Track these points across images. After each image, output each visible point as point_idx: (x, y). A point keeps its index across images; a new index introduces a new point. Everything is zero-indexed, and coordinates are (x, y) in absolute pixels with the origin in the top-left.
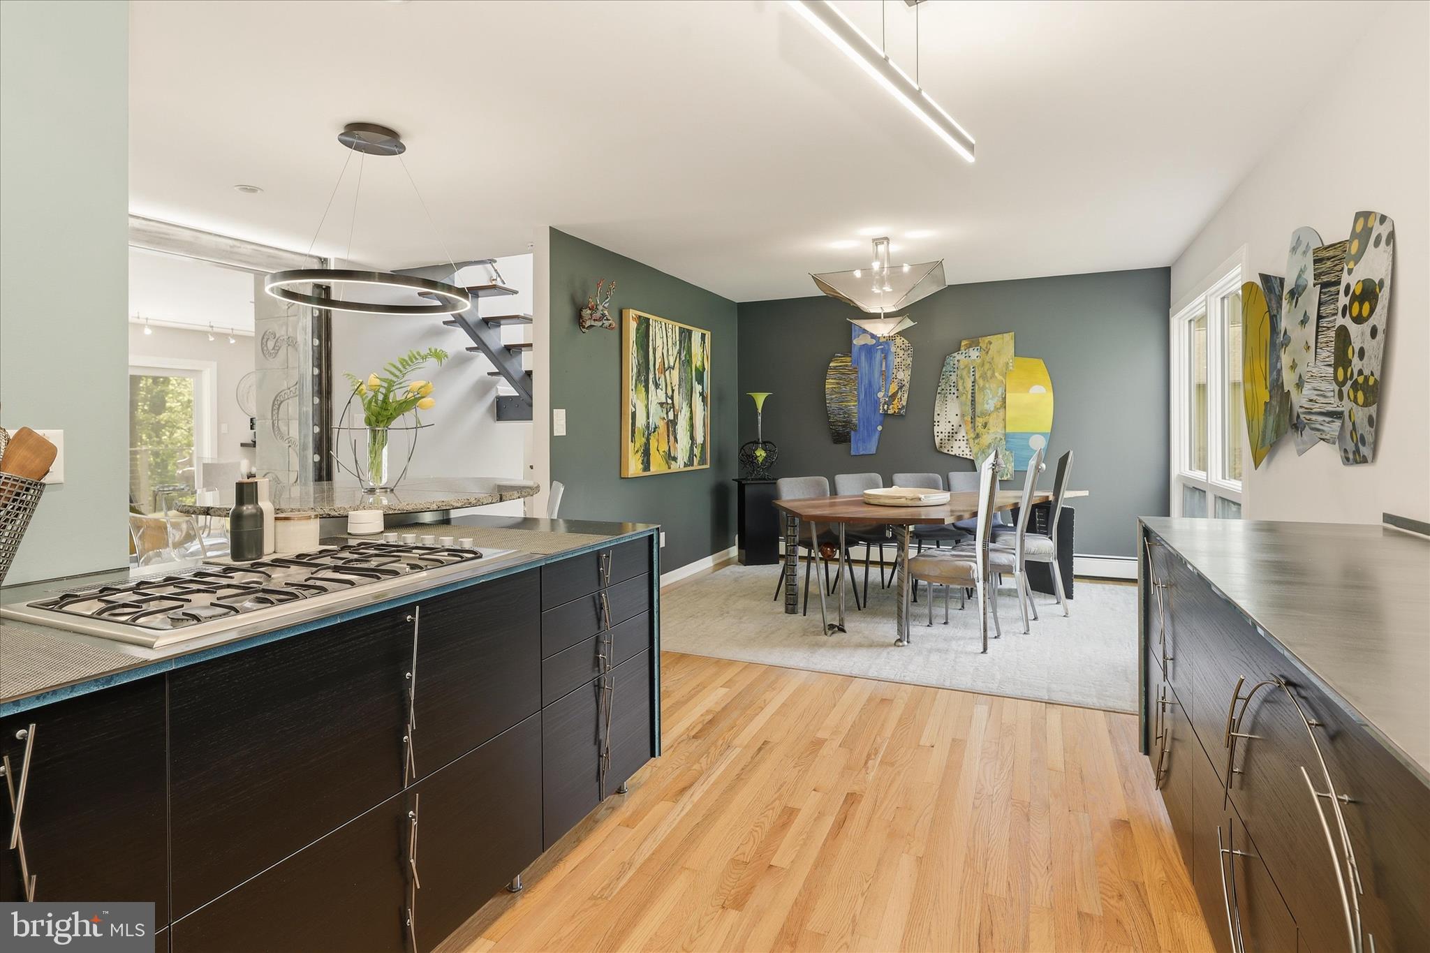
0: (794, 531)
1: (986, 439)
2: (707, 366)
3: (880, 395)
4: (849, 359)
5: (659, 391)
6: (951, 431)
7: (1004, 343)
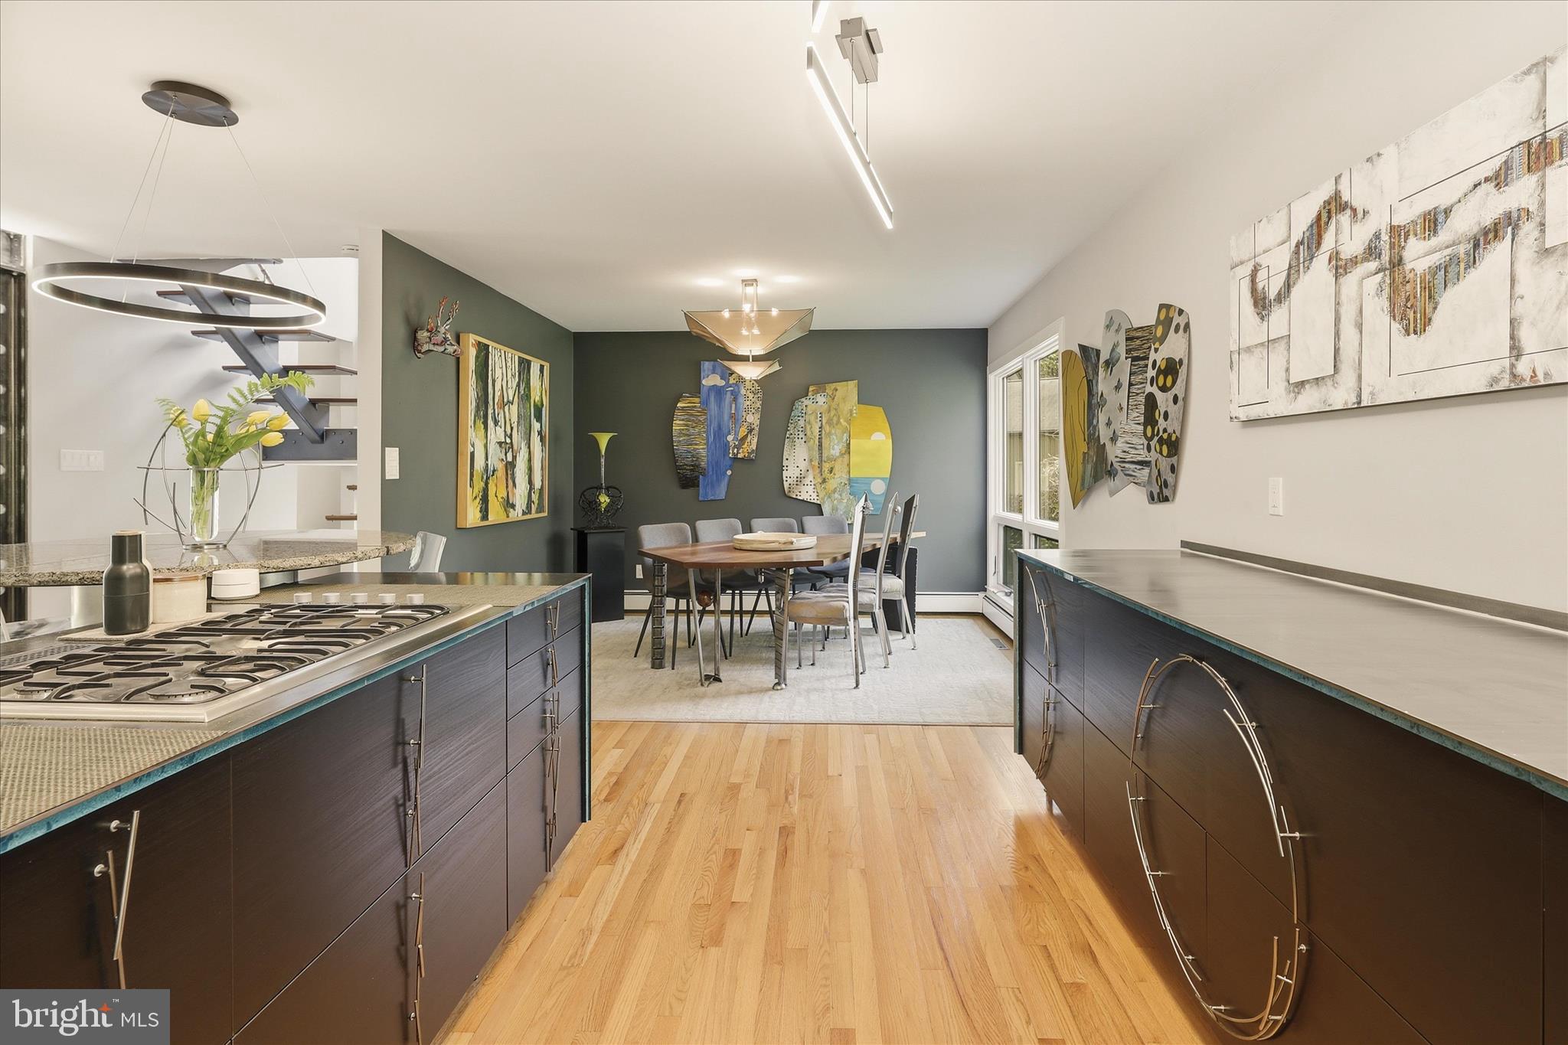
0: (662, 580)
1: (832, 484)
2: (546, 402)
3: (730, 438)
4: (697, 400)
5: (498, 428)
6: (799, 476)
7: (848, 391)
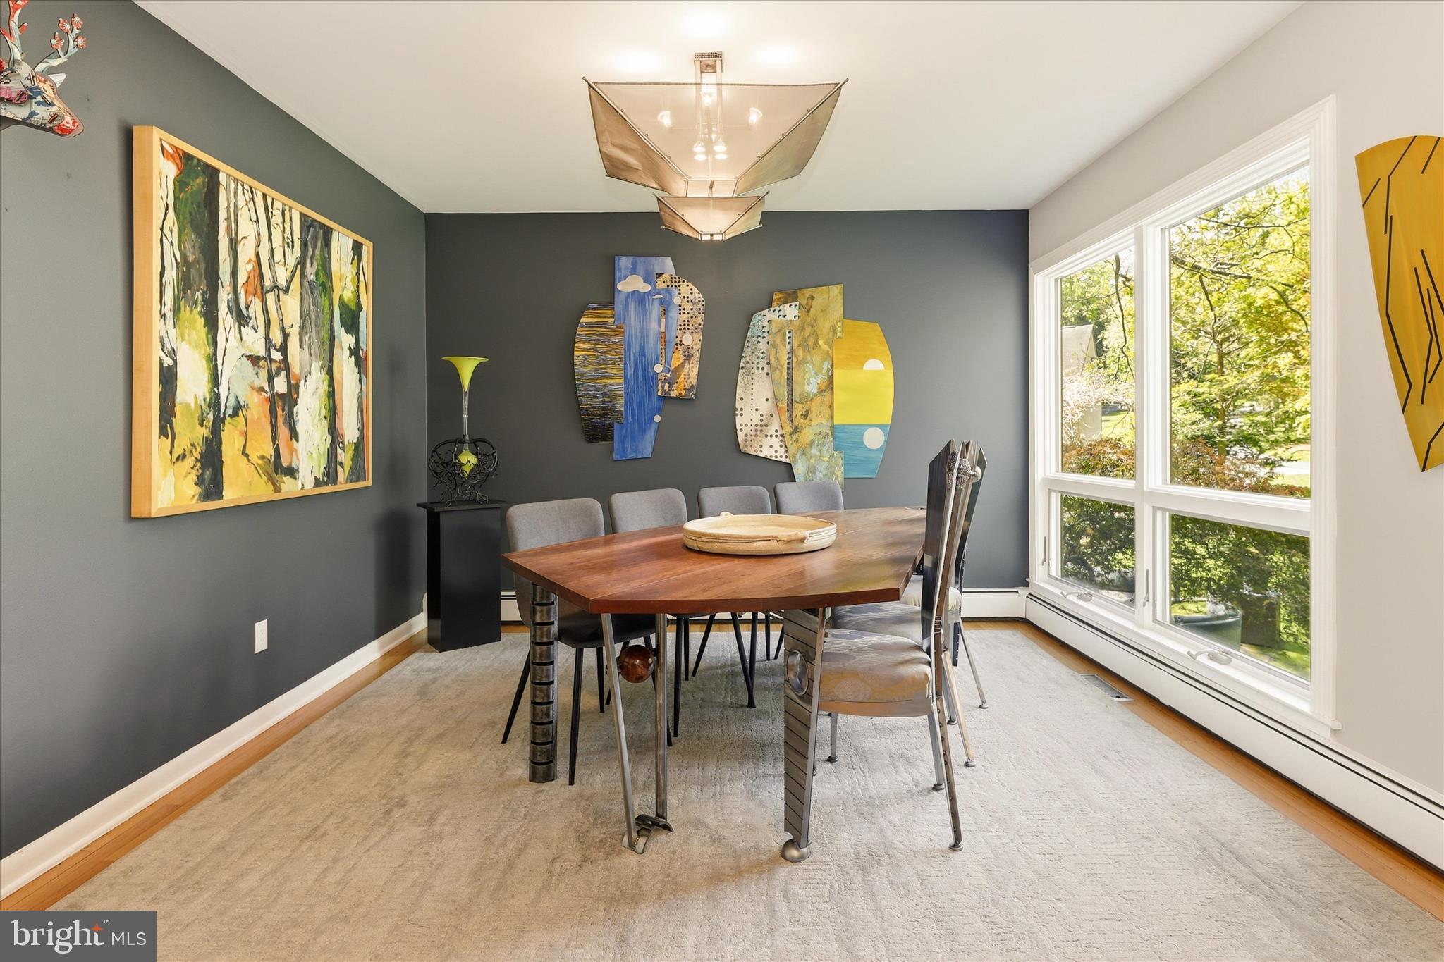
1: (808, 434)
2: (367, 302)
3: (658, 368)
4: (609, 313)
5: (245, 330)
6: (759, 423)
7: (831, 299)
